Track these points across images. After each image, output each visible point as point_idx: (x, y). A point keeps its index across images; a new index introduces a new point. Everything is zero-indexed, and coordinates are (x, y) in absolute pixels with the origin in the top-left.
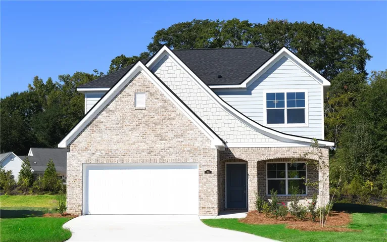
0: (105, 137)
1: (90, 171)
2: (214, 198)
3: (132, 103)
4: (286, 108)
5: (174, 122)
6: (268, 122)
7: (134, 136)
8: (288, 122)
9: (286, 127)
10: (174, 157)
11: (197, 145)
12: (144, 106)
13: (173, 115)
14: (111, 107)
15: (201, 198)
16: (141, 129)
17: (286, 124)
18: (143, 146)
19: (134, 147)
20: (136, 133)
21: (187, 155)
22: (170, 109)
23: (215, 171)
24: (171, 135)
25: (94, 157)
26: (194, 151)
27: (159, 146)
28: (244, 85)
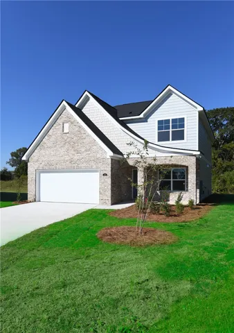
0: (47, 152)
2: (109, 193)
3: (61, 130)
4: (171, 130)
5: (85, 141)
6: (159, 141)
7: (62, 151)
8: (172, 140)
9: (171, 143)
10: (85, 165)
11: (98, 156)
12: (67, 131)
13: (84, 136)
14: (50, 133)
15: (100, 193)
16: (66, 146)
17: (171, 142)
18: (67, 158)
19: (62, 158)
20: (63, 150)
21: (92, 163)
22: (83, 132)
23: (109, 174)
24: (83, 150)
25: (41, 166)
26: (97, 160)
27: (76, 157)
28: (142, 116)
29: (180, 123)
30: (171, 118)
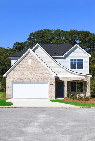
0: (18, 73)
1: (13, 84)
2: (53, 93)
3: (27, 62)
4: (77, 64)
5: (41, 68)
6: (71, 69)
8: (78, 69)
10: (40, 80)
11: (48, 76)
12: (31, 63)
13: (40, 66)
14: (20, 63)
15: (49, 93)
16: (30, 71)
17: (77, 69)
18: (31, 76)
19: (28, 76)
20: (28, 72)
21: (45, 79)
22: (39, 64)
23: (54, 84)
24: (40, 72)
25: (15, 80)
26: (47, 78)
27: (36, 76)
28: (63, 56)
29: (81, 61)
30: (77, 58)
